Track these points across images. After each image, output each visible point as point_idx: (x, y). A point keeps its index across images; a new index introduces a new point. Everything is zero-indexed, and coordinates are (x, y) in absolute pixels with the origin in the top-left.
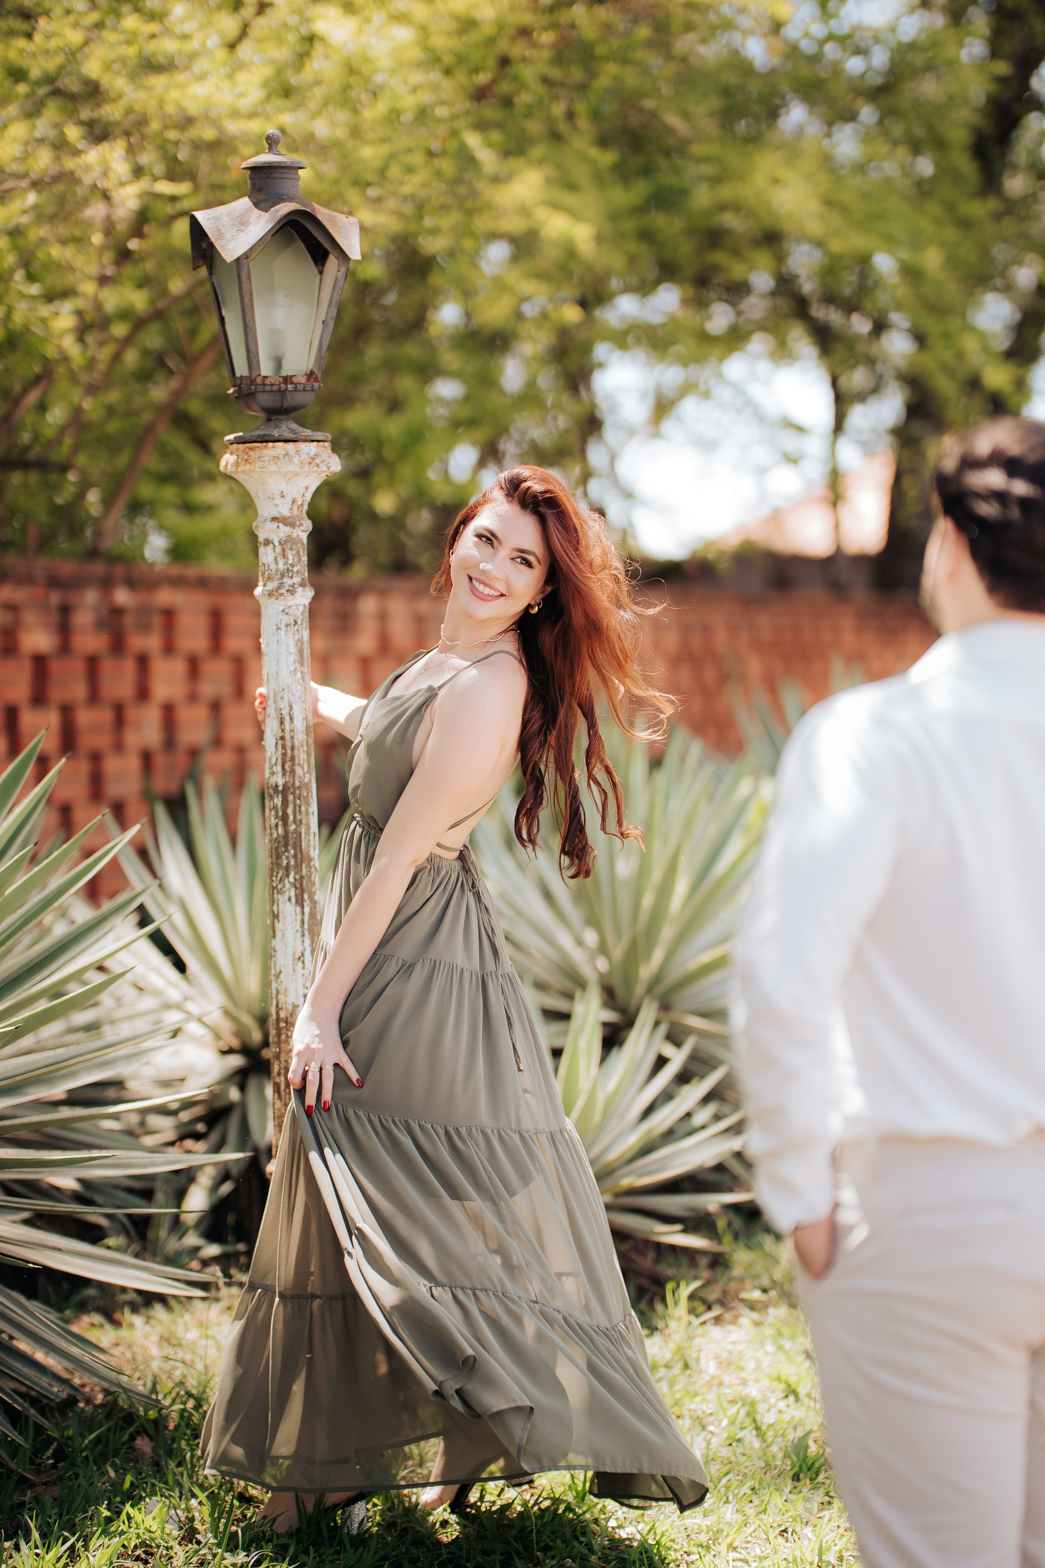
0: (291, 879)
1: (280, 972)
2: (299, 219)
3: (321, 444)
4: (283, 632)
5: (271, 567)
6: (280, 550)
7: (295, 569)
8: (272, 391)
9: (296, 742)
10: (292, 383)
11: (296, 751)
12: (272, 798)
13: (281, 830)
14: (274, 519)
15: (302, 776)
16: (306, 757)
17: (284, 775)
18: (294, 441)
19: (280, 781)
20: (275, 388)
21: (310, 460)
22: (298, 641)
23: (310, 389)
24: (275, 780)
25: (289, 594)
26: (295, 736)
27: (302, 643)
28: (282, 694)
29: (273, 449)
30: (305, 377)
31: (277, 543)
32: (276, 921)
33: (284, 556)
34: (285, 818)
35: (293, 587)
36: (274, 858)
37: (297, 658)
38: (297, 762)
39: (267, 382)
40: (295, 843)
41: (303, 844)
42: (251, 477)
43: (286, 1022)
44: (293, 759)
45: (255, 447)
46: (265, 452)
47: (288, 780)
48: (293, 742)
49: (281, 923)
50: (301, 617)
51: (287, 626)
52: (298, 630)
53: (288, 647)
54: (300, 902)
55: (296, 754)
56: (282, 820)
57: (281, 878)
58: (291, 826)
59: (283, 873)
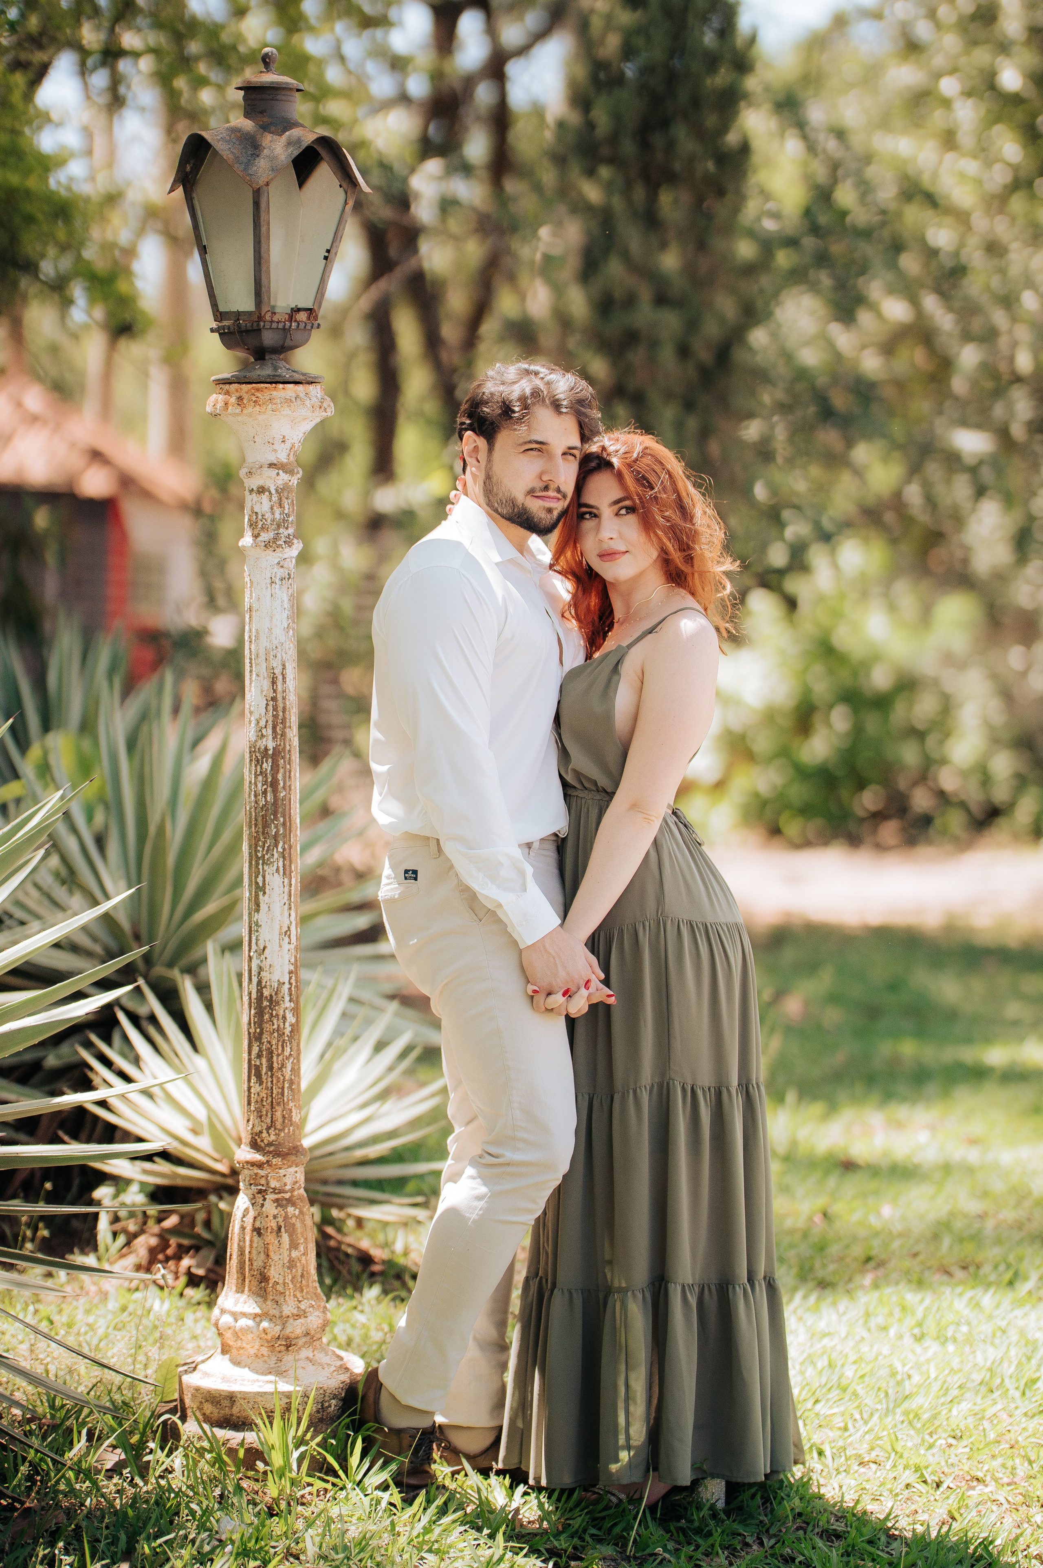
0: (280, 849)
1: (264, 948)
4: (277, 586)
6: (276, 499)
8: (278, 328)
9: (287, 703)
10: (296, 321)
11: (287, 713)
12: (259, 764)
13: (270, 797)
14: (271, 465)
17: (274, 738)
19: (271, 745)
23: (309, 327)
24: (264, 743)
25: (286, 545)
26: (287, 697)
28: (275, 651)
30: (306, 315)
31: (273, 492)
32: (261, 894)
33: (280, 505)
34: (274, 784)
35: (289, 538)
36: (260, 826)
38: (288, 724)
39: (275, 318)
40: (284, 810)
43: (271, 1000)
44: (284, 721)
45: (262, 388)
46: (275, 393)
47: (278, 743)
48: (284, 703)
52: (291, 585)
55: (287, 716)
56: (272, 786)
57: (268, 847)
58: (281, 792)
59: (270, 843)
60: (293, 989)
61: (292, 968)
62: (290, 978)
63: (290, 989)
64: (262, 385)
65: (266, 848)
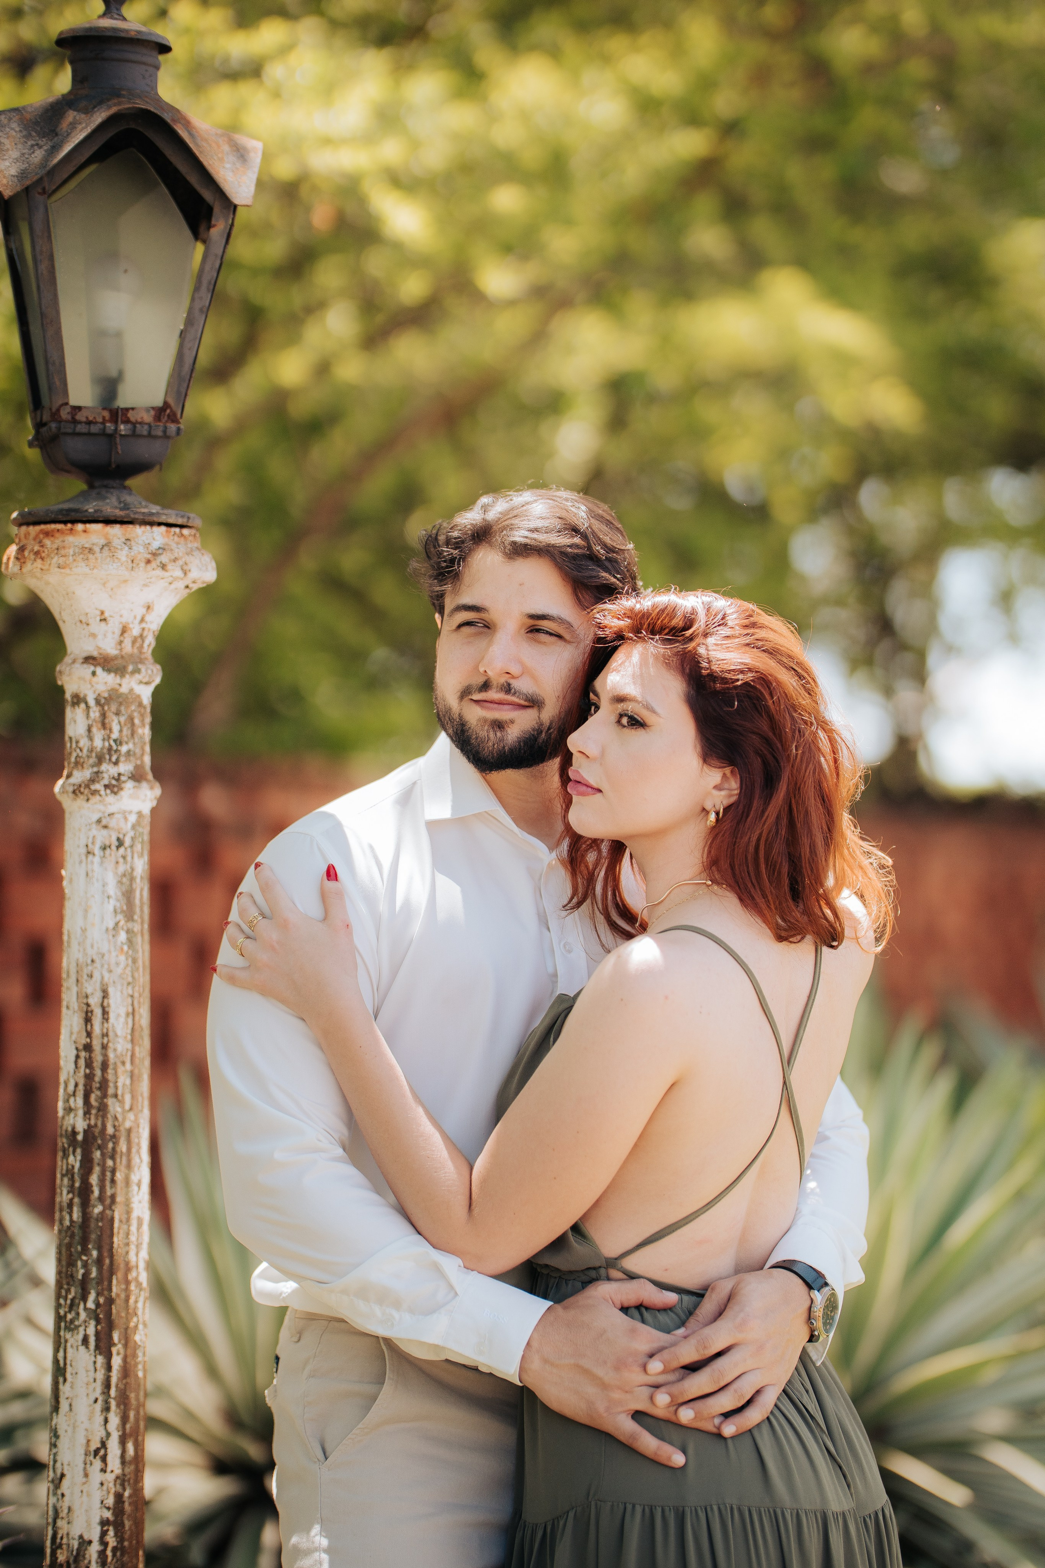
0: (91, 1304)
1: (63, 1475)
2: (141, 130)
3: (173, 530)
4: (97, 860)
5: (81, 744)
6: (97, 714)
7: (124, 749)
8: (89, 434)
9: (111, 1055)
10: (127, 421)
11: (110, 1071)
12: (65, 1156)
13: (76, 1215)
14: (89, 660)
15: (119, 1117)
16: (128, 1082)
17: (87, 1113)
18: (122, 522)
19: (81, 1125)
20: (94, 429)
21: (149, 556)
22: (124, 875)
23: (160, 433)
24: (71, 1122)
25: (108, 791)
26: (110, 1045)
27: (132, 879)
28: (90, 968)
29: (84, 535)
30: (152, 413)
32: (61, 1379)
33: (104, 725)
34: (84, 1192)
35: (118, 780)
36: (64, 1263)
38: (111, 1091)
39: (80, 417)
40: (100, 1238)
42: (47, 583)
44: (104, 1085)
45: (53, 531)
46: (70, 539)
47: (93, 1122)
48: (105, 1056)
49: (68, 1384)
50: (131, 834)
51: (104, 848)
52: (124, 857)
53: (104, 885)
54: (104, 1346)
55: (110, 1076)
56: (80, 1196)
57: (72, 1300)
58: (94, 1206)
59: (76, 1293)
60: (109, 1553)
61: (108, 1515)
62: (104, 1534)
63: (102, 1554)
64: (53, 526)
65: (69, 1302)
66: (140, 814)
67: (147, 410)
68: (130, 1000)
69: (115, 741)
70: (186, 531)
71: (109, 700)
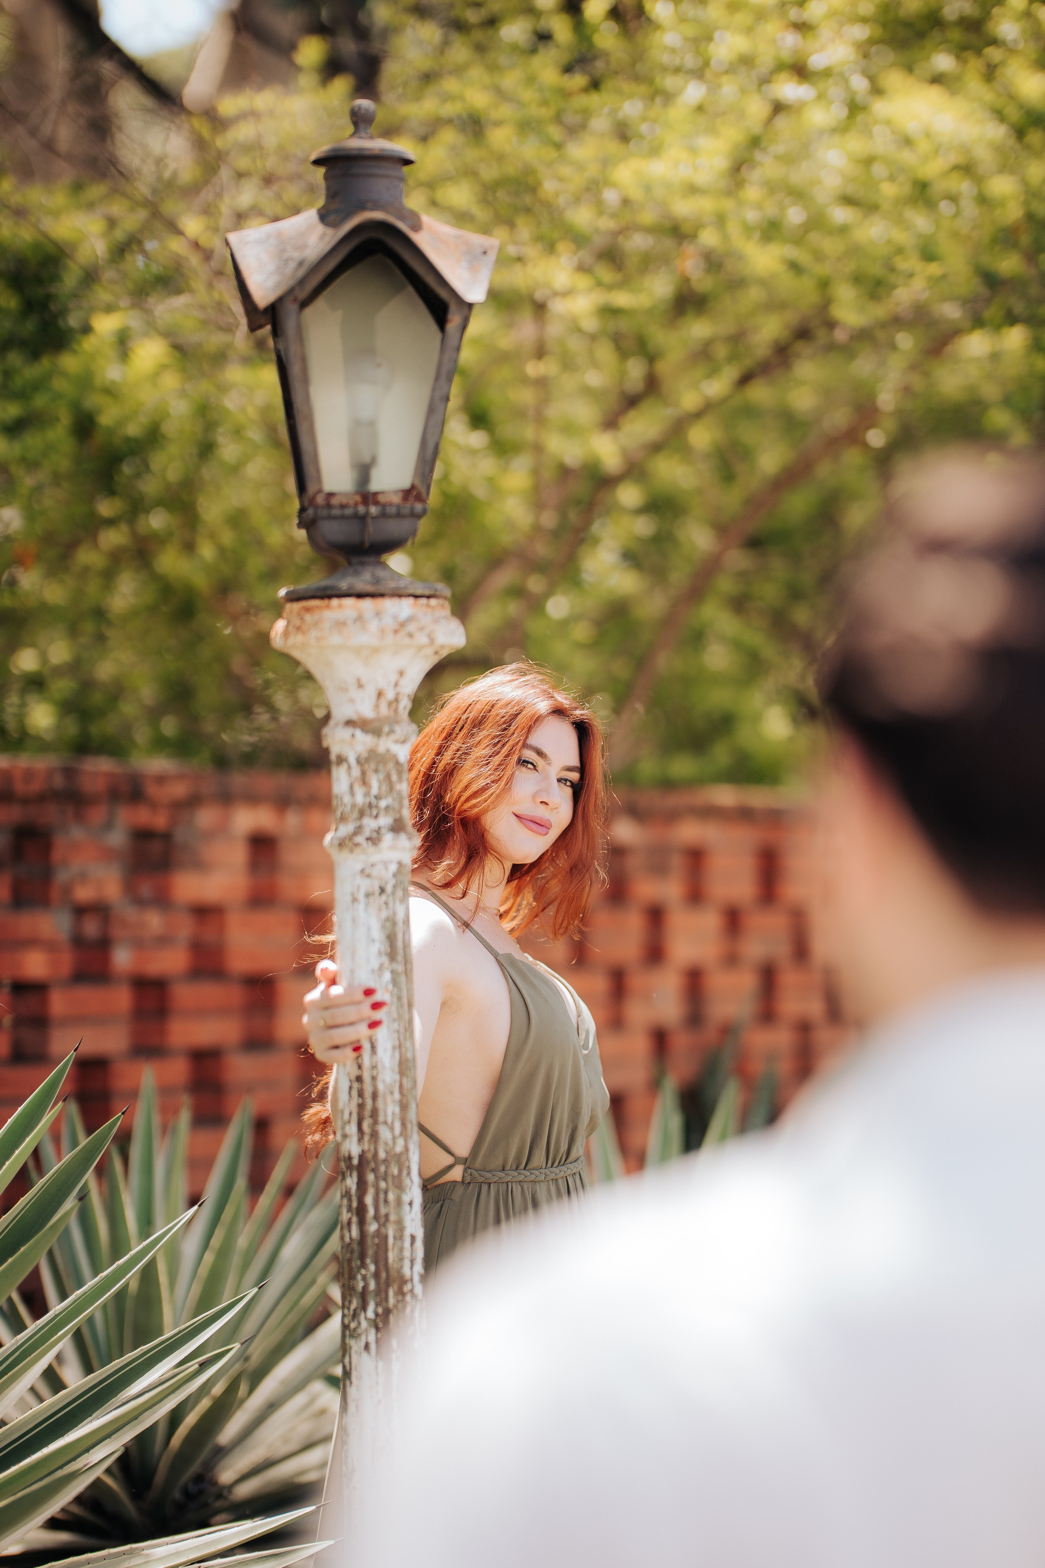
0: (370, 1314)
2: (378, 238)
3: (422, 600)
4: (361, 906)
5: (345, 800)
6: (358, 773)
7: (383, 804)
8: (343, 517)
9: (381, 1087)
10: (376, 503)
11: (380, 1100)
12: (344, 1177)
13: (355, 1232)
14: (349, 723)
15: (390, 1143)
16: (397, 1110)
17: (360, 1140)
18: (372, 597)
19: (356, 1150)
20: (348, 512)
21: (397, 627)
22: (387, 919)
23: (407, 513)
24: (348, 1147)
25: (370, 844)
26: (379, 1076)
27: (394, 924)
29: (339, 609)
30: (400, 495)
31: (353, 762)
33: (364, 783)
34: (361, 1211)
35: (378, 832)
36: (346, 1276)
37: (385, 947)
38: (381, 1118)
39: (335, 501)
40: (376, 1253)
41: (391, 1256)
44: (374, 1113)
45: (312, 606)
46: (326, 613)
47: (366, 1148)
48: (375, 1086)
50: (393, 881)
51: (368, 896)
52: (386, 903)
53: (369, 929)
55: (380, 1105)
56: (357, 1215)
57: (355, 1310)
58: (370, 1224)
59: (358, 1304)
65: (351, 1312)
66: (400, 864)
67: (396, 492)
68: (396, 1035)
69: (376, 797)
70: (433, 602)
71: (367, 760)
